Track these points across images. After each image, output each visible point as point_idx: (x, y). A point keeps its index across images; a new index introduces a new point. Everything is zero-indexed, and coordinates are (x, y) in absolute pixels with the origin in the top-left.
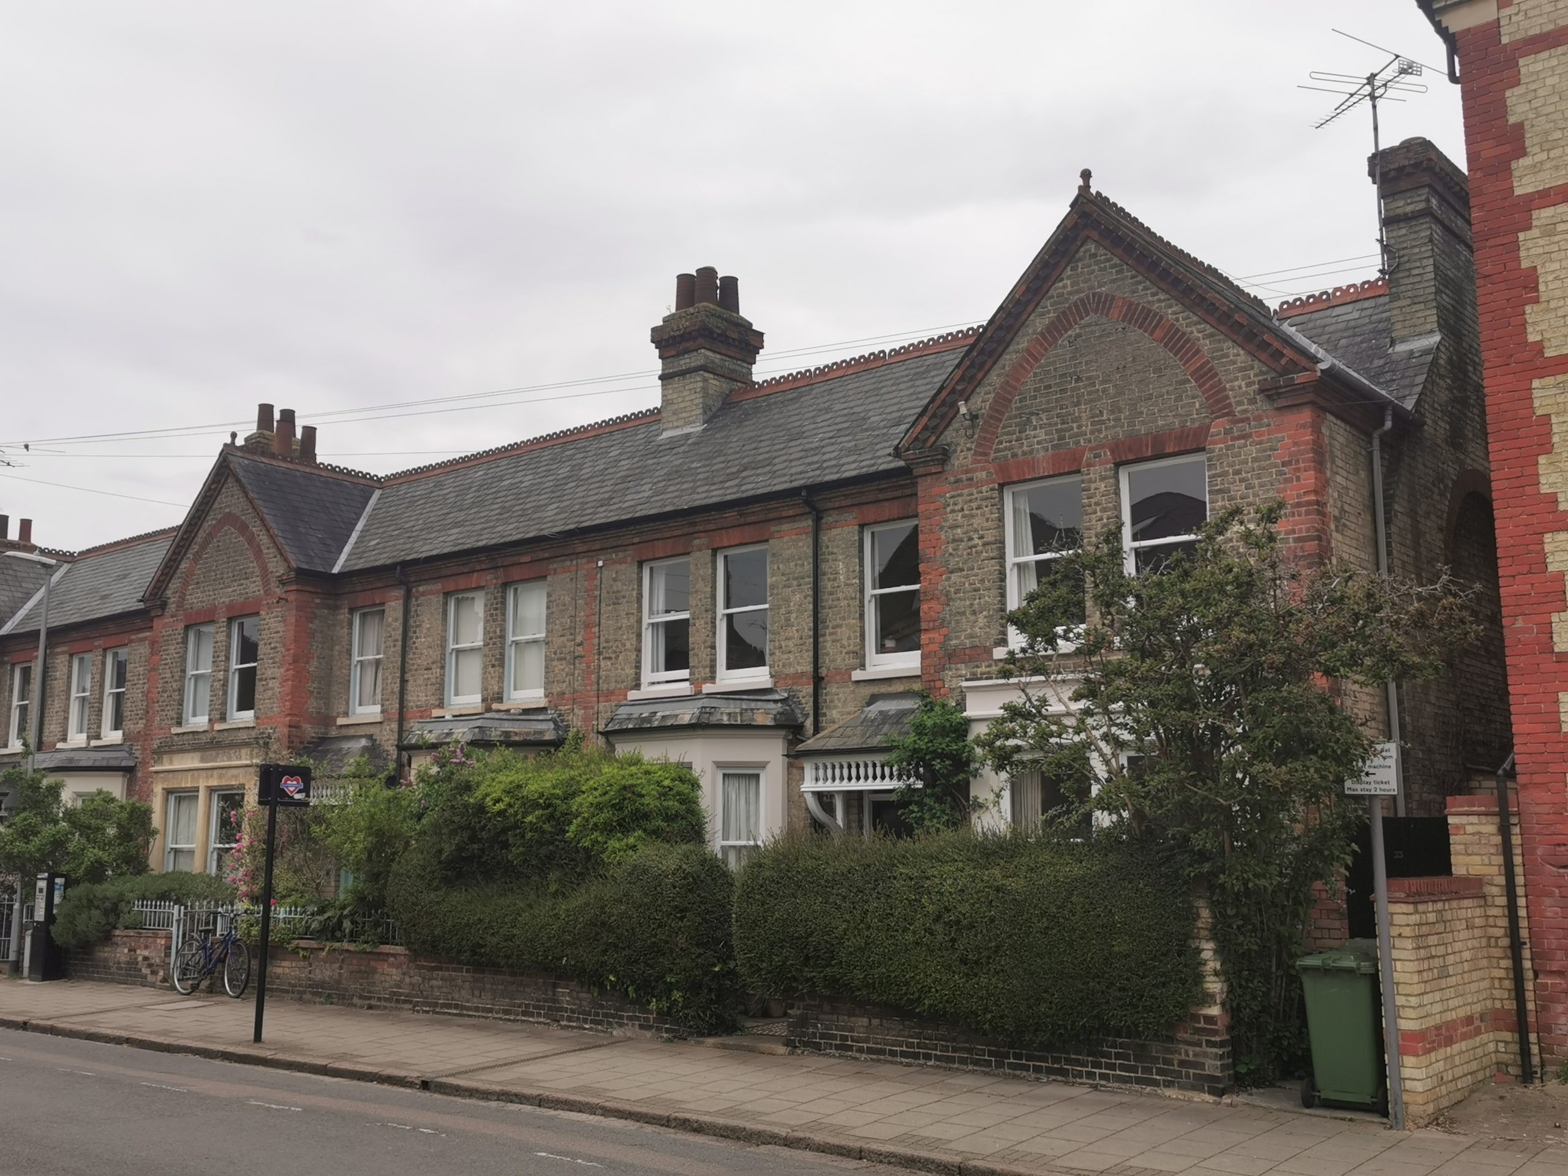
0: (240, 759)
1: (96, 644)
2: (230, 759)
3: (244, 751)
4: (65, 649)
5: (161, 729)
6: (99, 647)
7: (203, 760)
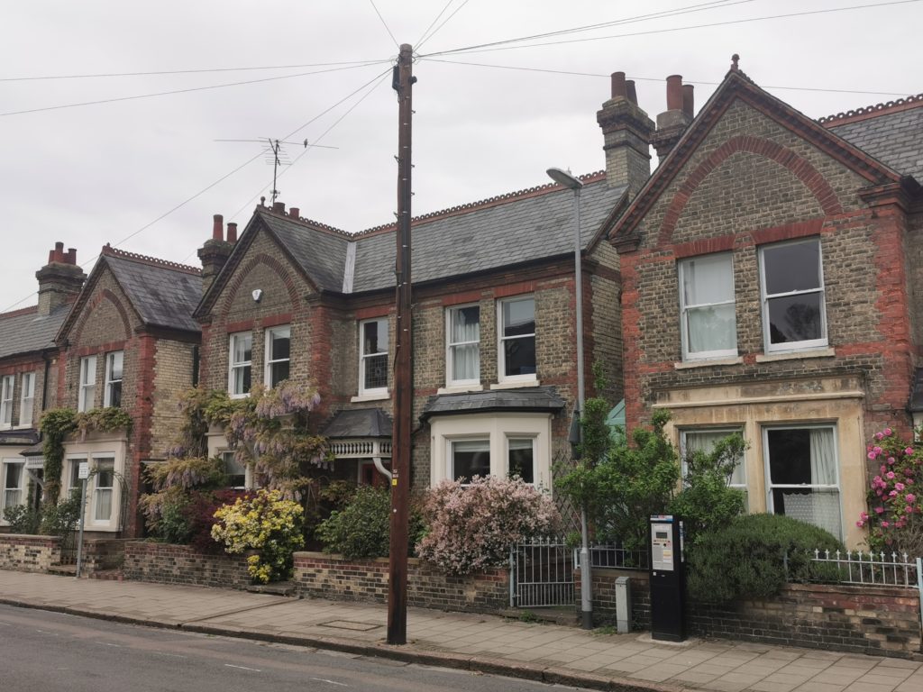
0: (822, 390)
1: (483, 294)
2: (800, 391)
3: (827, 384)
4: (440, 301)
5: (653, 365)
6: (489, 296)
7: (745, 393)
